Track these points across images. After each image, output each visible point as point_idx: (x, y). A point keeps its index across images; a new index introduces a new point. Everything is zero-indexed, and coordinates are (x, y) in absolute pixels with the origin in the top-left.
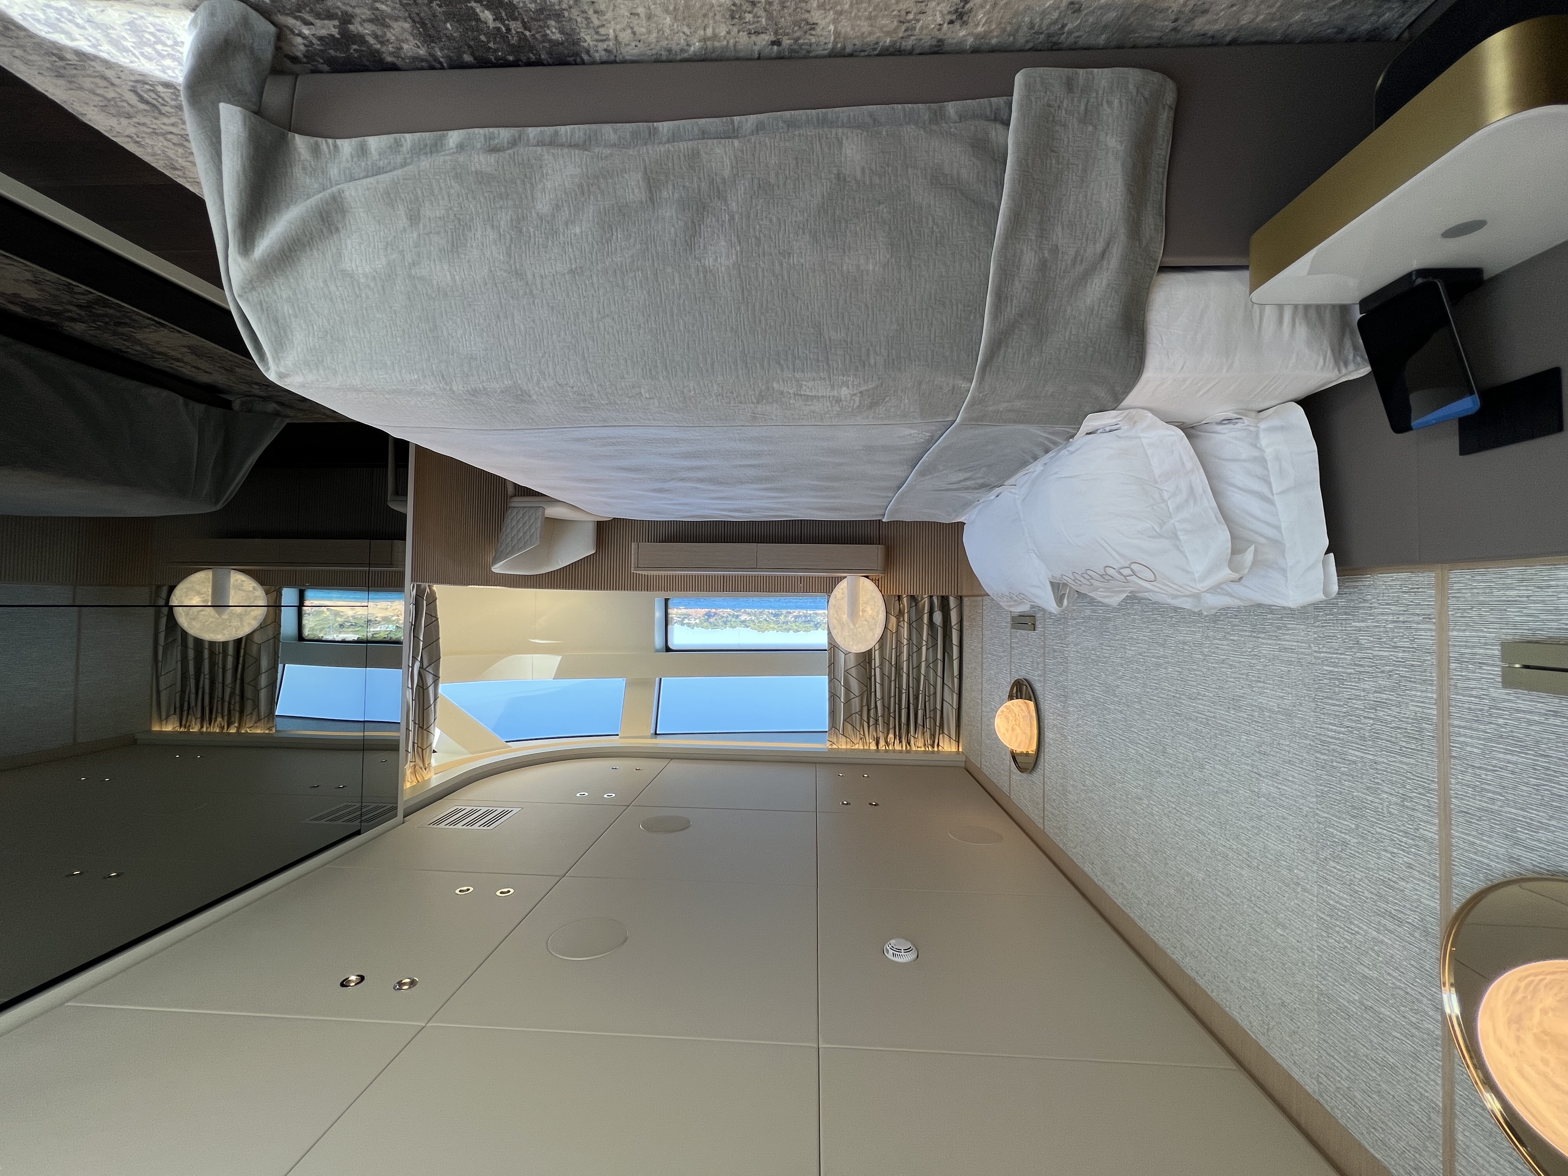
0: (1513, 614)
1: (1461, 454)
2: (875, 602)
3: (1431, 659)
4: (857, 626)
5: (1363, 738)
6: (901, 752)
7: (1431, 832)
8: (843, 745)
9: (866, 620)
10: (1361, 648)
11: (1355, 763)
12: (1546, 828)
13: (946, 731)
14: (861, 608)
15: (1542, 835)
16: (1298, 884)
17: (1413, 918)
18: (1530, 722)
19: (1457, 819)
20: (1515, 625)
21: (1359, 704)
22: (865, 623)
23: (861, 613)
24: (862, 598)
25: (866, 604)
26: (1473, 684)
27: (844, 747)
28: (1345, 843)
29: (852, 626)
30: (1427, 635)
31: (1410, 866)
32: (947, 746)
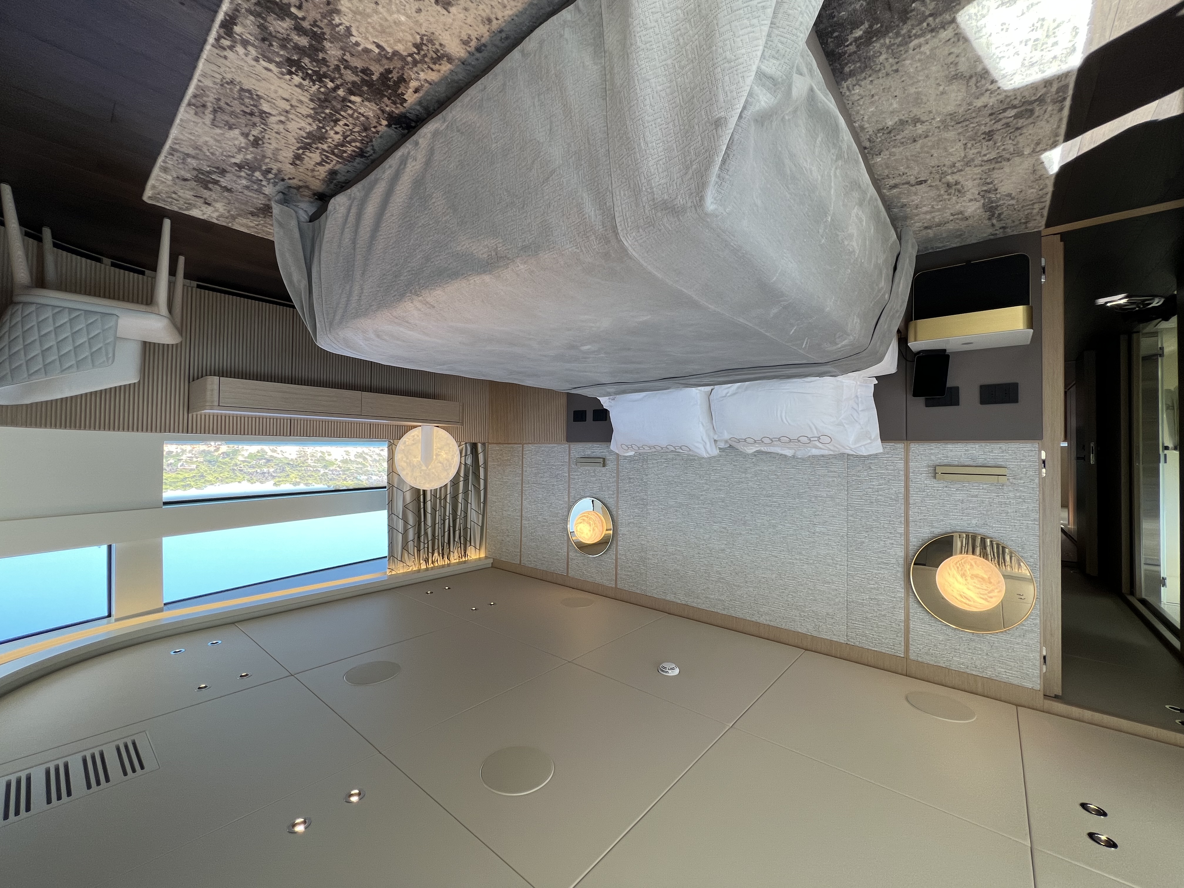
0: (933, 457)
1: (926, 406)
2: (450, 448)
3: (902, 473)
4: (430, 467)
5: (872, 503)
6: (443, 566)
7: (901, 530)
8: (400, 569)
9: (440, 463)
10: (872, 470)
11: (868, 512)
12: (943, 520)
13: (473, 544)
14: (435, 453)
15: (942, 523)
16: (837, 564)
17: (893, 561)
18: (938, 490)
19: (911, 524)
20: (933, 461)
21: (870, 490)
22: (440, 465)
23: (434, 457)
24: (436, 445)
25: (440, 449)
26: (918, 480)
27: (401, 571)
28: (863, 542)
29: (424, 468)
30: (901, 465)
31: (892, 544)
32: (475, 554)
